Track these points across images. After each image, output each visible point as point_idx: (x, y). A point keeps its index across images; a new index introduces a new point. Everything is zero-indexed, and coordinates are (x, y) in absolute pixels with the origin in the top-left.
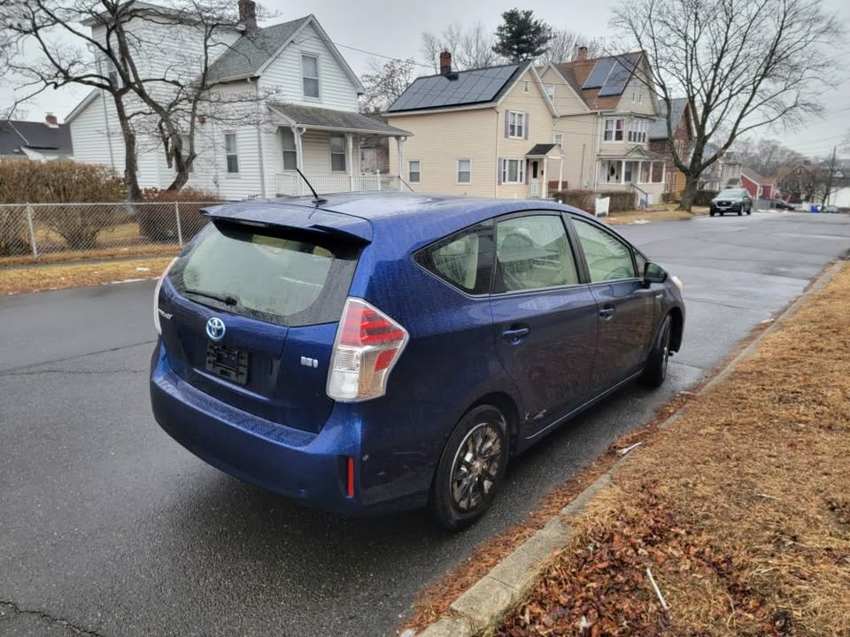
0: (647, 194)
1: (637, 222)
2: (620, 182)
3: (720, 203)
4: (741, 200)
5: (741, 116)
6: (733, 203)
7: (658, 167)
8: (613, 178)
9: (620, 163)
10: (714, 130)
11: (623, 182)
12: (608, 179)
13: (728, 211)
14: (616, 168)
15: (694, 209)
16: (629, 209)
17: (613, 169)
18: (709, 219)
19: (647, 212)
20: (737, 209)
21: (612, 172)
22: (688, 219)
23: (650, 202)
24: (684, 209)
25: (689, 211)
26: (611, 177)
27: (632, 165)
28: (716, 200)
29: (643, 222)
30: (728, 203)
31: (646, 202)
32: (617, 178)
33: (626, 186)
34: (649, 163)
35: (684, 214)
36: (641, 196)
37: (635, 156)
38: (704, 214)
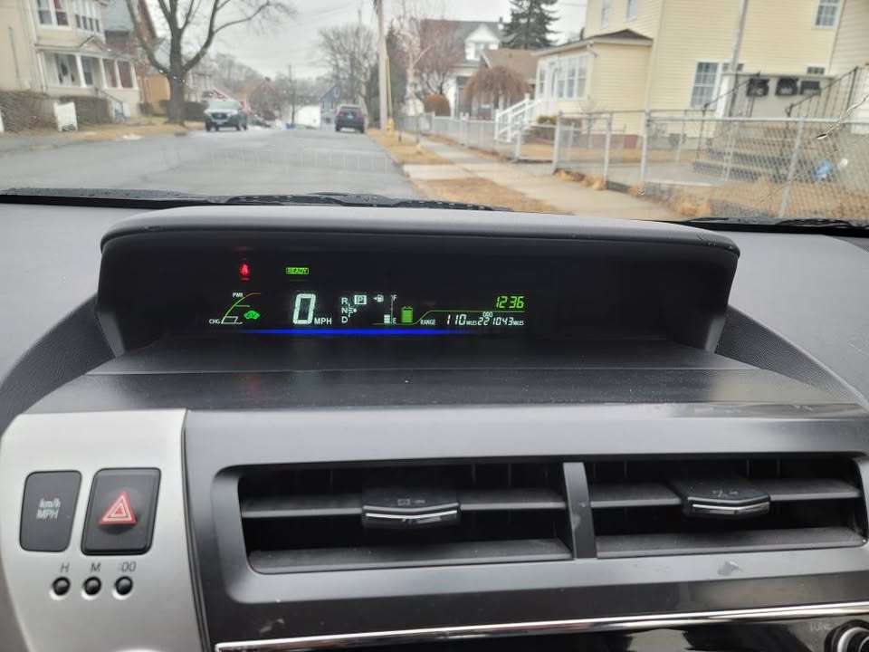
0: (121, 103)
1: (126, 137)
2: (79, 84)
3: (215, 115)
4: (235, 112)
5: (215, 9)
6: (229, 115)
7: (125, 68)
8: (67, 79)
9: (72, 59)
10: (187, 23)
11: (84, 85)
12: (61, 80)
13: (226, 125)
14: (67, 65)
15: (187, 123)
16: (105, 122)
17: (65, 66)
18: (204, 134)
19: (129, 125)
20: (235, 123)
21: (64, 70)
22: (182, 134)
23: (128, 113)
24: (175, 123)
25: (182, 124)
26: (64, 78)
27: (90, 63)
28: (208, 111)
29: (134, 137)
30: (224, 116)
31: (122, 114)
32: (73, 79)
33: (90, 90)
34: (113, 62)
35: (178, 128)
36: (115, 106)
37: (91, 50)
38: (200, 129)
